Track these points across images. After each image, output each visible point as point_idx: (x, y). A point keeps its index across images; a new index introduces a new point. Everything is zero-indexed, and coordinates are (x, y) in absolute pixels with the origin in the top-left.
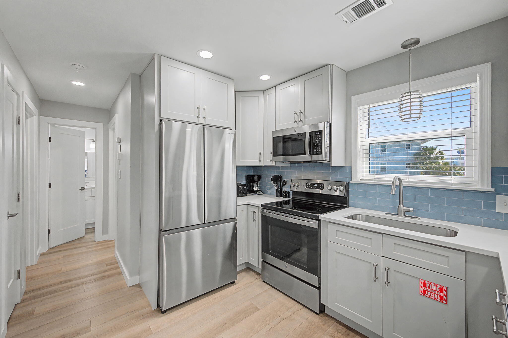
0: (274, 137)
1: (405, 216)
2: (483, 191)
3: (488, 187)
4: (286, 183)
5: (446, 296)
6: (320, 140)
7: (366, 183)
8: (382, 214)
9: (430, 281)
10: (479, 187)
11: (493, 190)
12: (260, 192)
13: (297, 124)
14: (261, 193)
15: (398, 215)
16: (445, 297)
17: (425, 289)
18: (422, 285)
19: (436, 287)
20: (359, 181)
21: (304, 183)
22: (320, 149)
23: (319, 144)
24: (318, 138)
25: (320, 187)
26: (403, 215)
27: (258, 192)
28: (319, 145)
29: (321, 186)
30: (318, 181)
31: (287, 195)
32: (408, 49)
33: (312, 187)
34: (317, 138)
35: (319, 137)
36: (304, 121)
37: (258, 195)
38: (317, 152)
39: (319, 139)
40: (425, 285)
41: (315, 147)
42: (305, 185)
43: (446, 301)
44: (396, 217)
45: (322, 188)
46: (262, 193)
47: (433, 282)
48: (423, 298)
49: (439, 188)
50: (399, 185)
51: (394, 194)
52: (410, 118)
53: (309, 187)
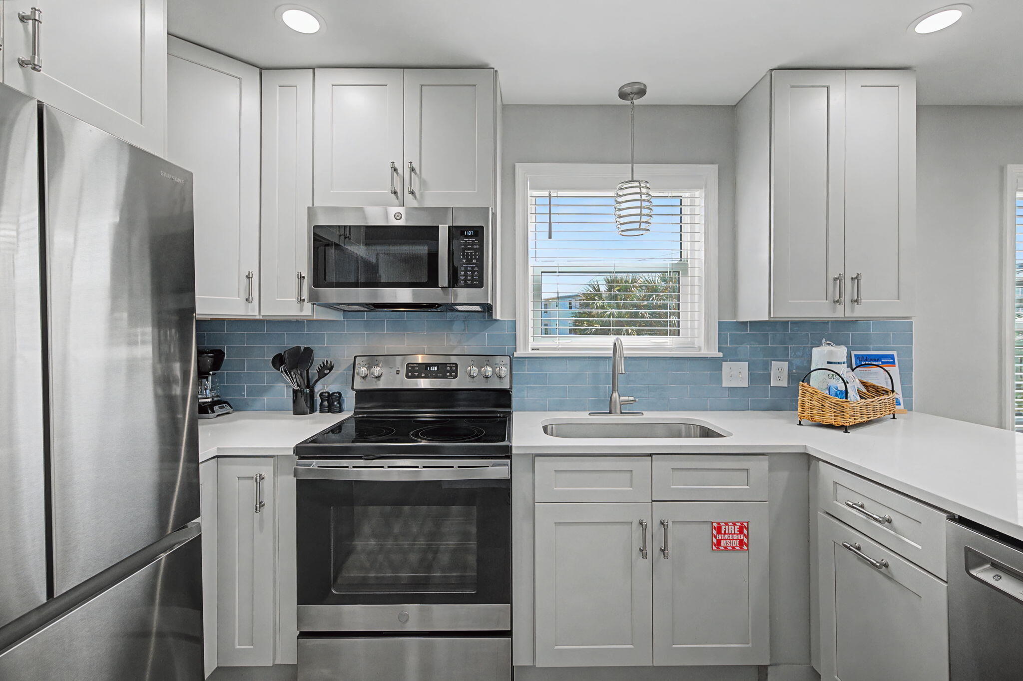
0: (315, 227)
1: (621, 413)
2: (710, 358)
3: (715, 353)
4: (331, 369)
5: (747, 536)
6: (476, 250)
7: (546, 356)
8: (583, 416)
9: (734, 520)
10: (705, 352)
11: (721, 355)
12: (223, 407)
13: (397, 198)
14: (228, 409)
15: (610, 413)
16: (745, 540)
17: (719, 537)
18: (715, 532)
19: (734, 527)
20: (529, 352)
21: (400, 365)
22: (476, 273)
23: (474, 261)
24: (469, 244)
25: (448, 371)
26: (618, 411)
27: (216, 408)
28: (474, 264)
29: (448, 369)
30: (420, 356)
31: (336, 403)
32: (628, 102)
33: (423, 375)
34: (466, 244)
35: (473, 244)
36: (422, 195)
37: (218, 416)
38: (469, 282)
39: (475, 248)
40: (719, 530)
41: (463, 269)
42: (404, 371)
43: (747, 545)
44: (610, 418)
45: (453, 374)
46: (231, 410)
47: (730, 521)
48: (719, 554)
49: (674, 356)
50: (612, 355)
51: (623, 372)
52: (639, 229)
53: (416, 374)
